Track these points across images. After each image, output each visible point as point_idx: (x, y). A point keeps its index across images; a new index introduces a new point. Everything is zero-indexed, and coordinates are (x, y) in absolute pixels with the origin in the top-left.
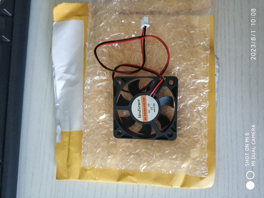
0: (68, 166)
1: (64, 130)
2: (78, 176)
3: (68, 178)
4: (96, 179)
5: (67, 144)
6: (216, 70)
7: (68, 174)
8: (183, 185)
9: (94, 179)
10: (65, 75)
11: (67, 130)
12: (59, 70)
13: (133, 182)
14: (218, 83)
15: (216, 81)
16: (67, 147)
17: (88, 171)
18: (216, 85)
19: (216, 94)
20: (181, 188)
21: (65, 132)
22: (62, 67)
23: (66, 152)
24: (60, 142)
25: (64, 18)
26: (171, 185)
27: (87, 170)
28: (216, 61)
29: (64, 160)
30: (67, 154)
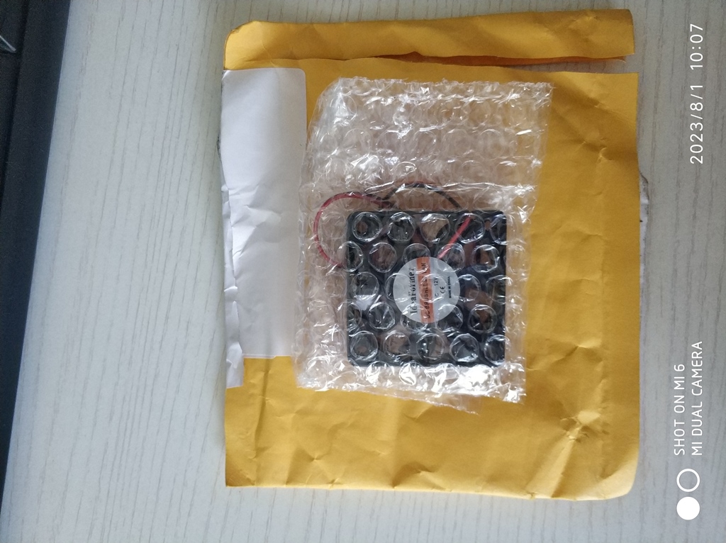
0: (259, 451)
1: (251, 356)
2: (285, 476)
3: (259, 480)
4: (337, 480)
5: (257, 391)
6: (642, 209)
7: (258, 470)
8: (558, 493)
9: (330, 483)
10: (254, 212)
11: (260, 355)
12: (237, 197)
13: (434, 486)
14: (645, 240)
15: (642, 235)
16: (258, 400)
17: (315, 460)
18: (642, 246)
19: (642, 267)
20: (555, 499)
21: (254, 360)
22: (245, 190)
23: (254, 412)
24: (237, 385)
25: (254, 62)
26: (529, 493)
27: (312, 459)
28: (642, 187)
29: (247, 432)
30: (257, 417)
